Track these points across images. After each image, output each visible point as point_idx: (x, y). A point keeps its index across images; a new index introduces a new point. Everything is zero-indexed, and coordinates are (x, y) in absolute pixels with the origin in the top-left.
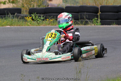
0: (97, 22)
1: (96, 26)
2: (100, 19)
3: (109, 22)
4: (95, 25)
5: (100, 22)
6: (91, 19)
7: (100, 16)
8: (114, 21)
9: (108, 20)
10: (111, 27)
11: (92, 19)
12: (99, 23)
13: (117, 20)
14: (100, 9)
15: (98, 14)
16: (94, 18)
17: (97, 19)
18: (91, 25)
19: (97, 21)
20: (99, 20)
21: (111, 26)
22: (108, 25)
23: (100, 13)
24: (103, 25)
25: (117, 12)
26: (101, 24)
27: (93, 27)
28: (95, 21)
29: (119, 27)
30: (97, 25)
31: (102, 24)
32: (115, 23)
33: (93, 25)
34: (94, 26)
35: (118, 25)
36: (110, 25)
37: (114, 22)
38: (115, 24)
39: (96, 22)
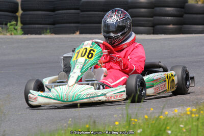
0: (15, 29)
1: (14, 36)
2: (22, 23)
3: (38, 28)
4: (11, 34)
5: (22, 28)
6: (4, 23)
7: (21, 18)
8: (48, 26)
9: (37, 26)
10: (41, 38)
11: (6, 24)
12: (20, 31)
13: (54, 24)
14: (21, 5)
15: (17, 14)
16: (10, 22)
17: (15, 23)
18: (4, 34)
19: (16, 27)
20: (19, 25)
21: (43, 36)
22: (36, 34)
23: (20, 12)
24: (27, 34)
25: (53, 10)
26: (23, 32)
27: (8, 38)
28: (11, 27)
29: (57, 38)
30: (15, 34)
31: (26, 32)
32: (48, 31)
33: (8, 35)
34: (11, 36)
35: (55, 34)
36: (40, 34)
37: (46, 29)
38: (50, 32)
39: (13, 30)
